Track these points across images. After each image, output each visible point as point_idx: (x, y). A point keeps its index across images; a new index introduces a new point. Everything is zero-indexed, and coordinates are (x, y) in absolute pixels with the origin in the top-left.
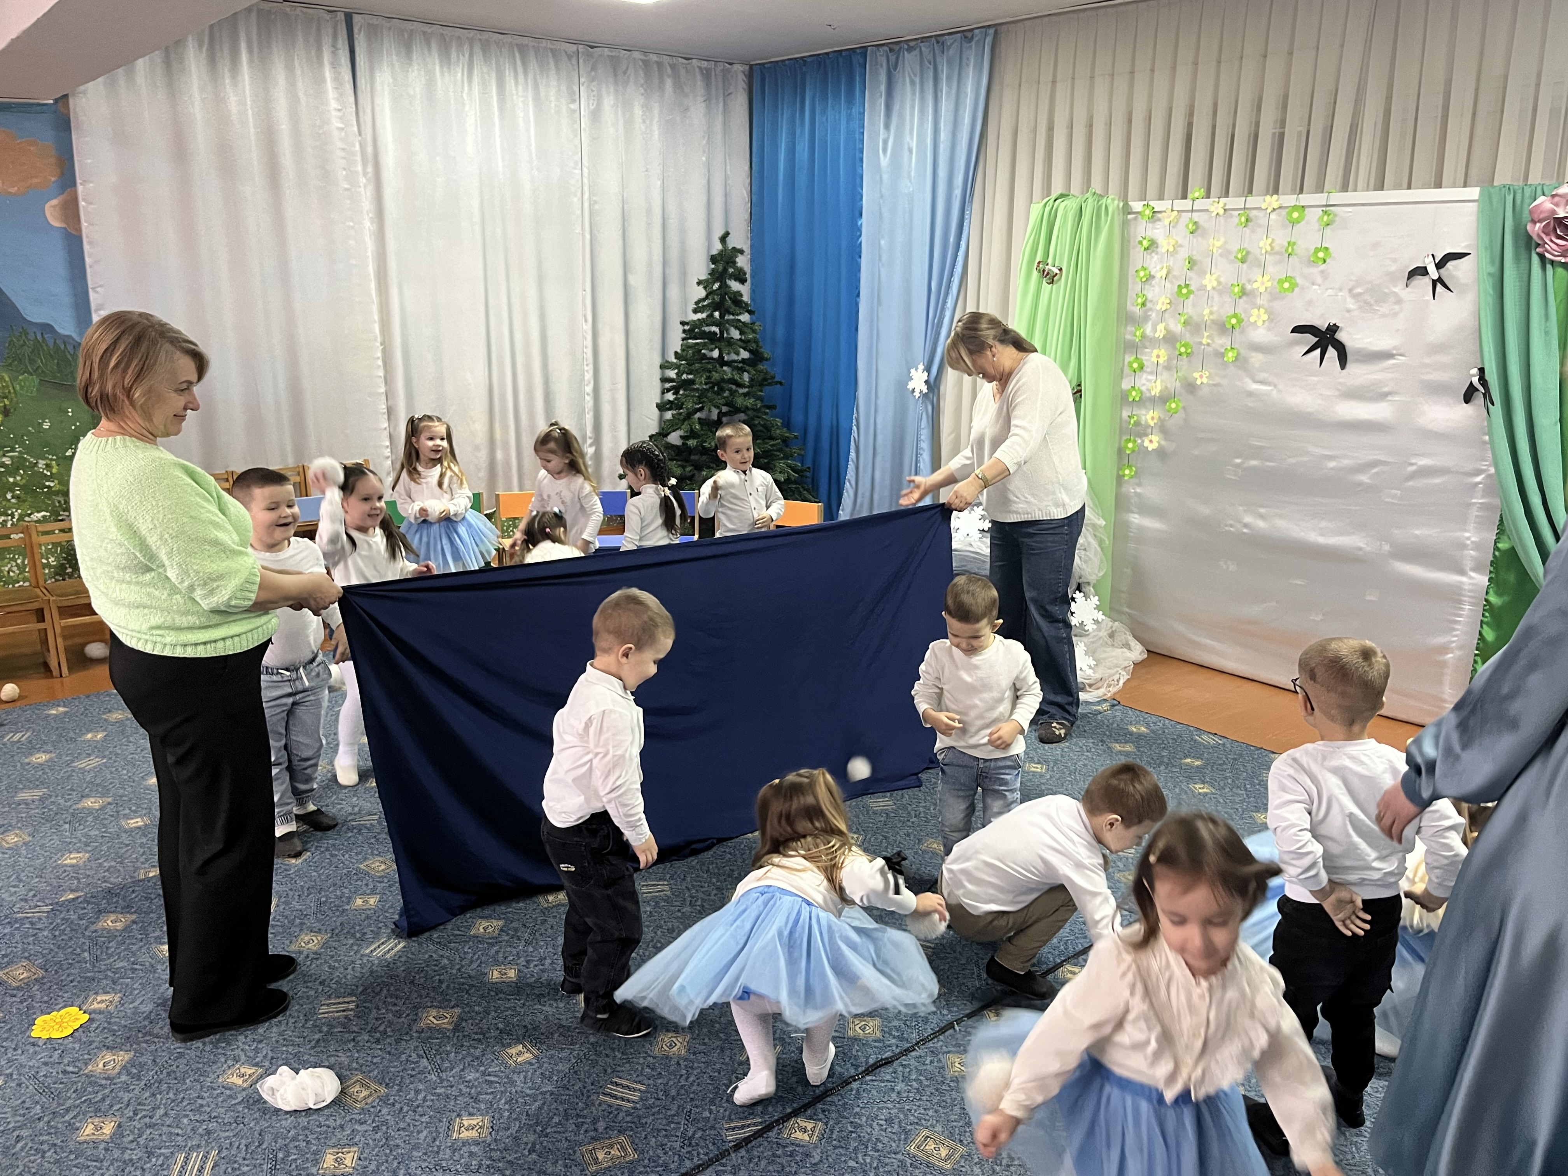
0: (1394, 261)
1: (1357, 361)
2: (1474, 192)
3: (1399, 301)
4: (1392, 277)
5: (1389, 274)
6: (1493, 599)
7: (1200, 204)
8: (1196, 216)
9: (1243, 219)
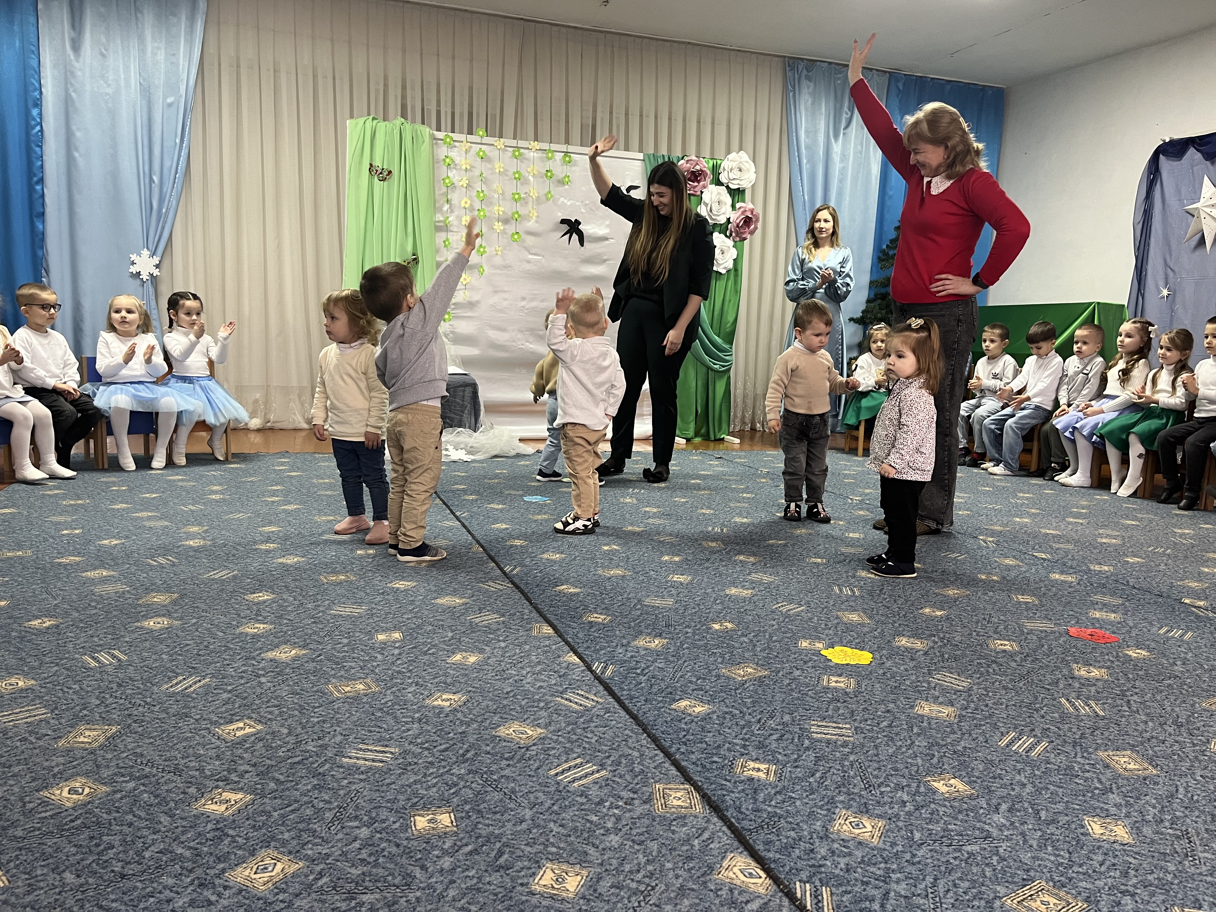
1: (589, 242)
2: (642, 156)
7: (487, 140)
8: (484, 147)
9: (517, 153)
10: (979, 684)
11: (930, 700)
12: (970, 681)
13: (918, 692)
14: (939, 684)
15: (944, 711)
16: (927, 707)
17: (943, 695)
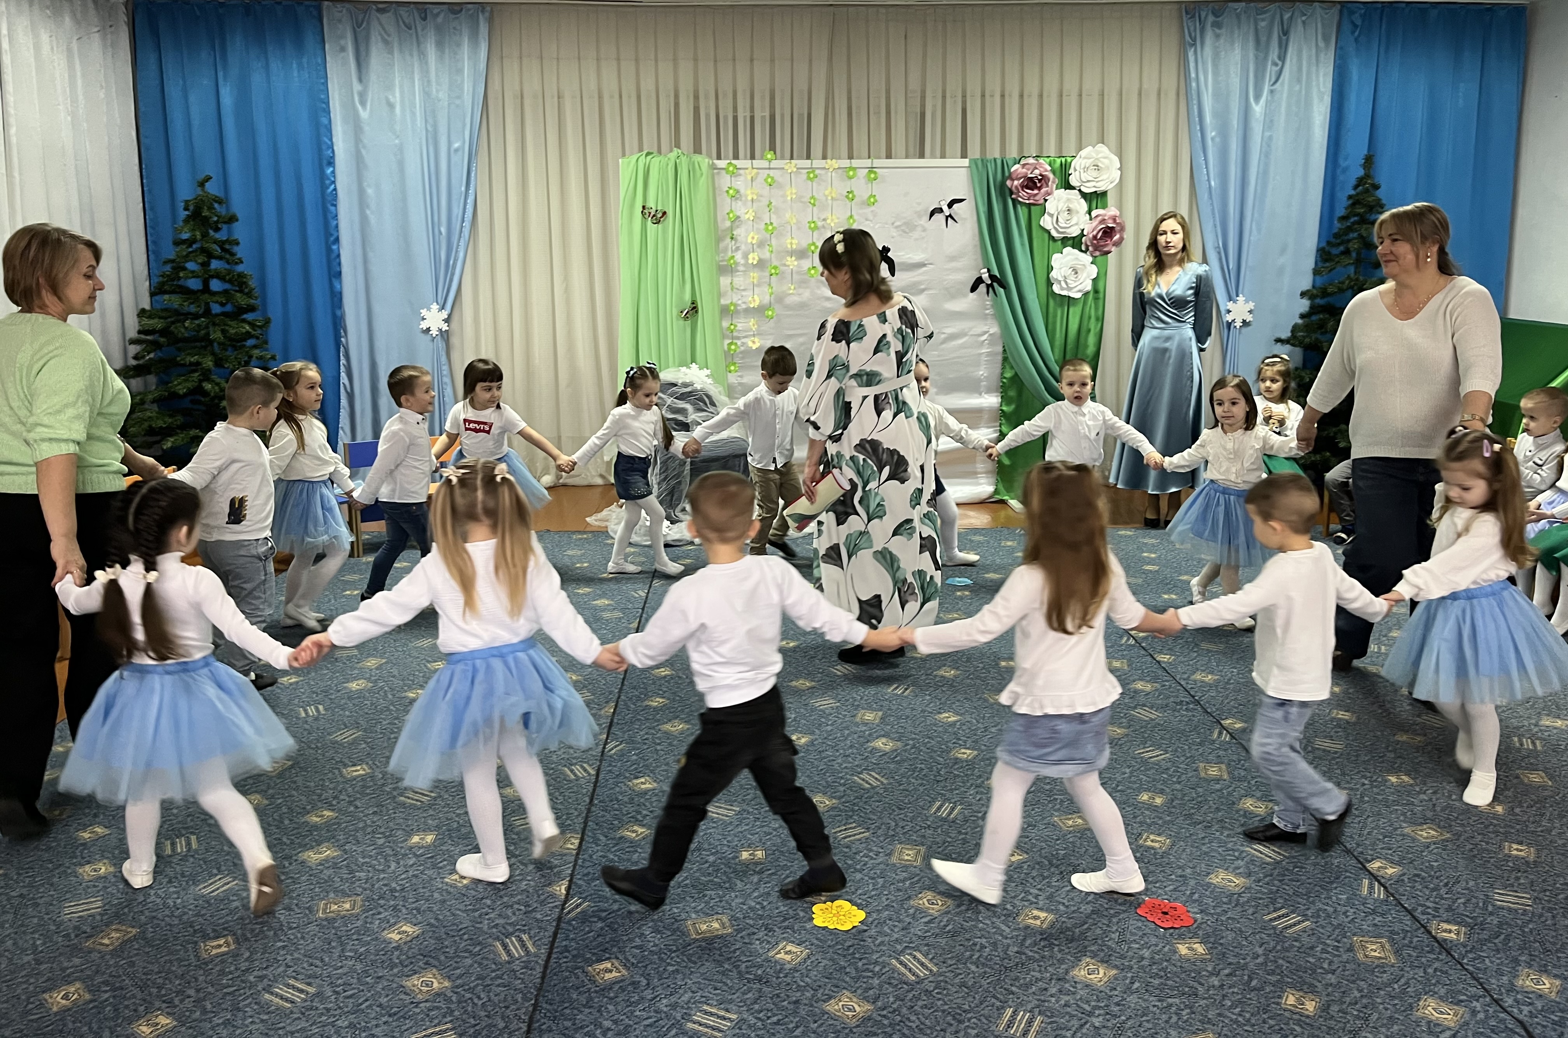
0: (919, 204)
1: (903, 270)
2: (966, 162)
3: (924, 230)
4: (919, 215)
5: (916, 212)
6: (1004, 408)
7: (775, 164)
8: (771, 173)
9: (812, 175)
10: (941, 975)
11: (859, 991)
12: (935, 969)
13: (856, 979)
14: (894, 970)
15: (858, 1009)
16: (845, 1001)
17: (881, 986)
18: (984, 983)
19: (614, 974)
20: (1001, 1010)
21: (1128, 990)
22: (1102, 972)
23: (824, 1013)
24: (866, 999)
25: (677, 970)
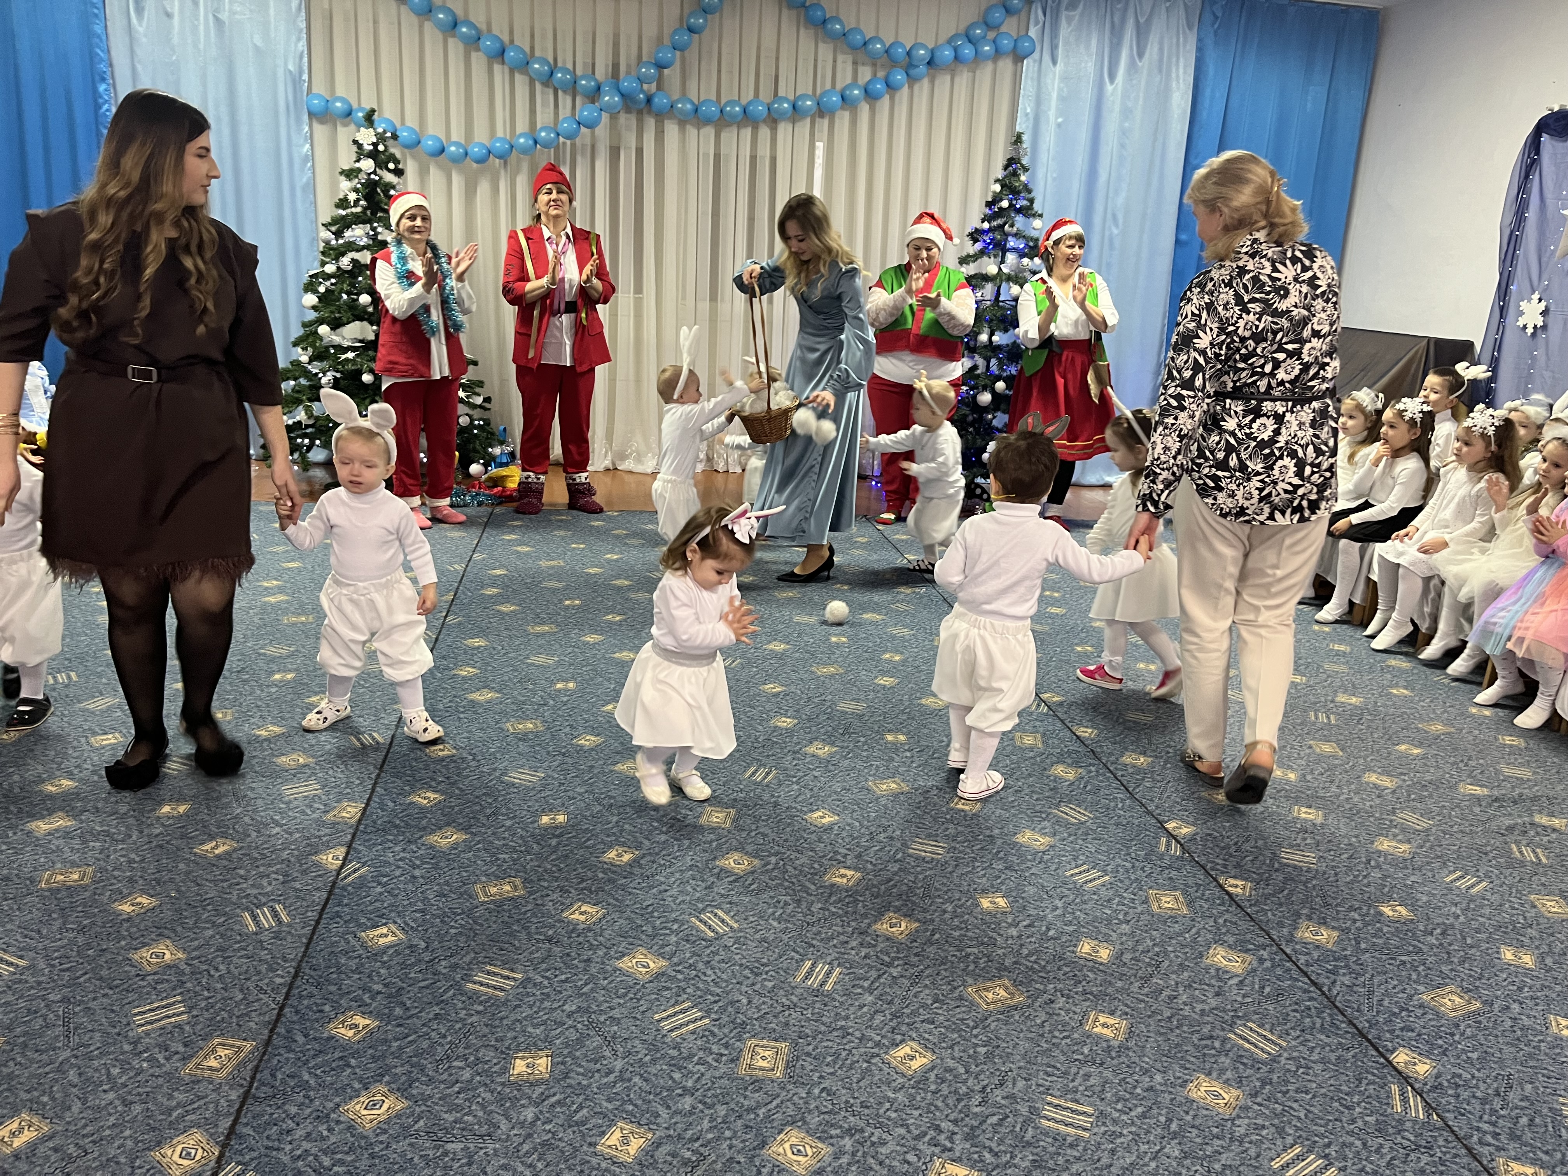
10: (740, 931)
11: (655, 948)
12: (736, 926)
13: (654, 936)
14: (692, 928)
15: (652, 965)
16: (639, 957)
17: (678, 943)
18: (785, 938)
19: (390, 938)
20: (799, 963)
21: (929, 942)
22: (903, 925)
23: (616, 969)
24: (662, 955)
25: (461, 933)
